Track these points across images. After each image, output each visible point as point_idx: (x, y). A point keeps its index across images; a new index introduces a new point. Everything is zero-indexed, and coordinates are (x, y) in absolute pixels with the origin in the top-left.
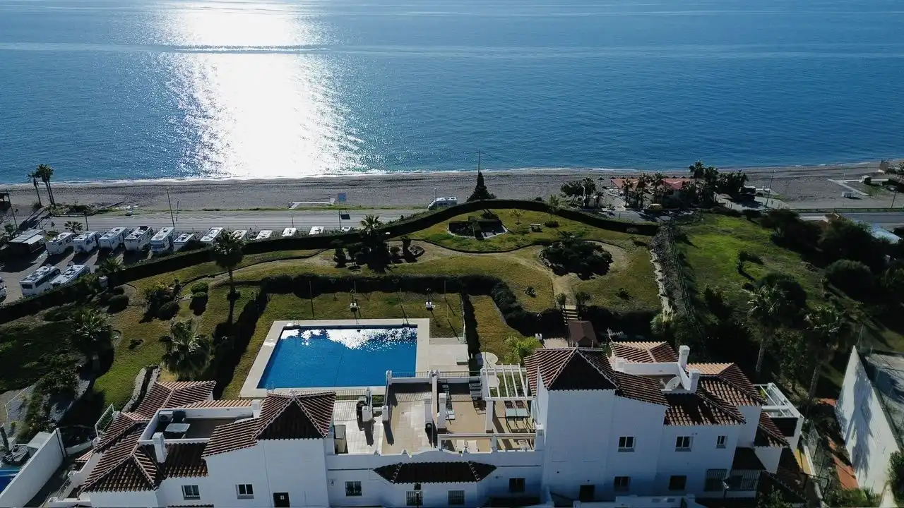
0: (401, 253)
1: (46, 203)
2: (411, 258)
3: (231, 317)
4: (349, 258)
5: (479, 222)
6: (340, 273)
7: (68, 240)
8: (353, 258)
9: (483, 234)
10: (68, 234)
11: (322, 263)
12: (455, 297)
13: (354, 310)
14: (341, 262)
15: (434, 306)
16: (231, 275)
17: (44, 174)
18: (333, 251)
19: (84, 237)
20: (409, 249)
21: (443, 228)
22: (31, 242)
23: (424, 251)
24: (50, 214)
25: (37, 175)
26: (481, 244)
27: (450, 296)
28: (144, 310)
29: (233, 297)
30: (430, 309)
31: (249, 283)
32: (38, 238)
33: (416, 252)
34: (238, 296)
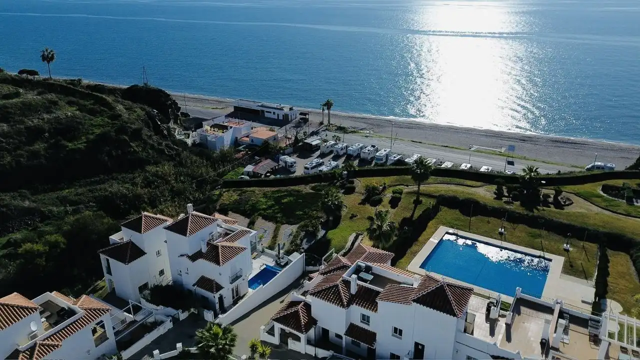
0: (551, 200)
1: (326, 122)
2: (558, 205)
3: (412, 216)
4: (506, 194)
5: (633, 190)
6: (497, 204)
7: (332, 146)
8: (509, 195)
9: (634, 200)
10: (333, 142)
11: (485, 193)
12: (593, 247)
13: (501, 234)
14: (499, 195)
15: (571, 249)
16: (419, 188)
17: (328, 105)
18: (495, 187)
19: (340, 146)
20: (559, 198)
21: (597, 188)
22: (314, 143)
23: (573, 203)
24: (327, 129)
25: (325, 105)
26: (630, 209)
27: (588, 245)
28: (363, 197)
29: (417, 203)
30: (567, 251)
31: (430, 196)
32: (317, 142)
33: (565, 202)
34: (421, 202)
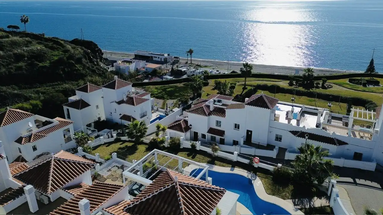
0: (320, 86)
1: (189, 62)
2: (323, 87)
3: (242, 94)
4: (295, 84)
5: (366, 80)
6: (290, 88)
7: (194, 72)
8: (297, 84)
9: (367, 85)
10: (194, 70)
11: (284, 84)
12: (345, 105)
13: (293, 100)
14: (291, 84)
15: (332, 106)
16: (245, 83)
17: (191, 52)
18: (288, 82)
19: (198, 71)
20: (325, 85)
21: (347, 81)
22: (183, 70)
23: (332, 87)
24: (190, 66)
25: (189, 52)
26: (364, 88)
27: (341, 104)
28: (213, 87)
29: (244, 89)
30: (330, 106)
31: (251, 86)
32: (185, 69)
33: (328, 86)
34: (247, 88)
